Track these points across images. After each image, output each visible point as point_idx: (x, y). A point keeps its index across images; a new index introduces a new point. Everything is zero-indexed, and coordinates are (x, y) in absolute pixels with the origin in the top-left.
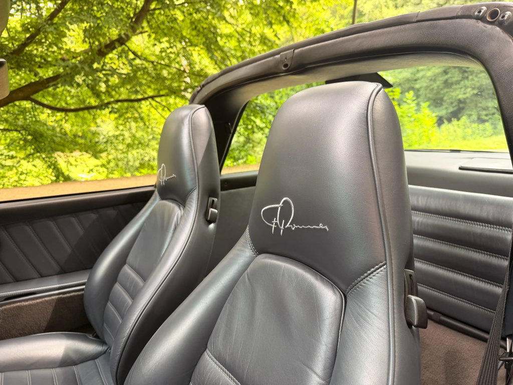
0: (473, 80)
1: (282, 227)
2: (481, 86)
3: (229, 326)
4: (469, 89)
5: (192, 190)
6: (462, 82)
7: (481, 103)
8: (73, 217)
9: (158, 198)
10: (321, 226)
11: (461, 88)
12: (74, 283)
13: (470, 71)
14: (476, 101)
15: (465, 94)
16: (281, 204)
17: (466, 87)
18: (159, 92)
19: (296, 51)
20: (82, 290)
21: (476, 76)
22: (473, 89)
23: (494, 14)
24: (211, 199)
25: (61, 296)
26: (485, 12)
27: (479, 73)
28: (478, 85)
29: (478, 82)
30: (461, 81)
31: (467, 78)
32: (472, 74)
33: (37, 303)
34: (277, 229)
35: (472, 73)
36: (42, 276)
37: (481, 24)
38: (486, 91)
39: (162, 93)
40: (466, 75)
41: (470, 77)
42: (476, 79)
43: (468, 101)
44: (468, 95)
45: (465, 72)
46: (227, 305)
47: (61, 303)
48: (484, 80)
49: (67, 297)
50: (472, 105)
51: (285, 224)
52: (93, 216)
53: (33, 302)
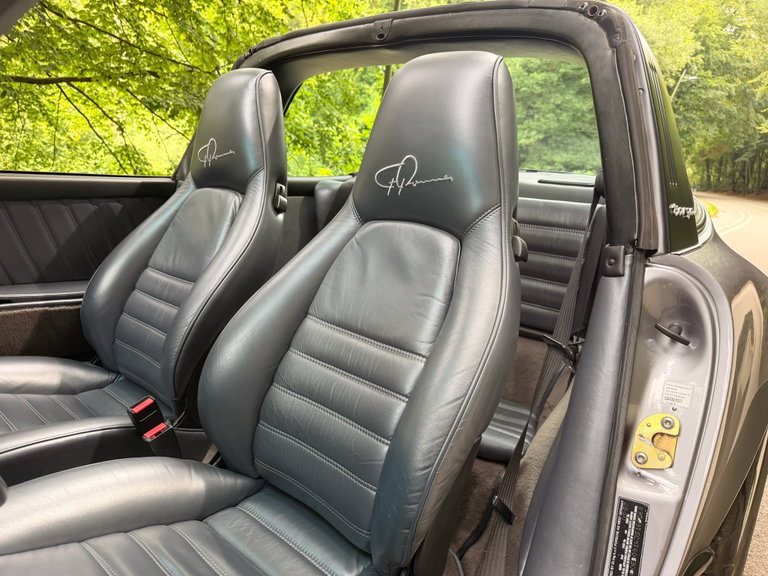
0: (539, 120)
1: (401, 187)
2: (549, 129)
3: (336, 288)
4: (534, 133)
5: (257, 171)
6: (526, 122)
7: (546, 155)
8: (64, 204)
9: (192, 186)
10: (446, 178)
11: (525, 129)
12: (64, 294)
13: (536, 108)
14: (540, 150)
15: (528, 138)
16: (402, 163)
17: (531, 130)
18: (82, 73)
19: (395, 21)
20: (79, 303)
21: (543, 116)
22: (539, 132)
23: (594, 10)
24: (279, 185)
25: (47, 308)
26: (587, 8)
27: (547, 113)
28: (545, 127)
29: (545, 124)
30: (525, 119)
31: (532, 117)
32: (538, 113)
33: (14, 314)
34: (395, 189)
35: (539, 111)
36: (14, 283)
37: (582, 17)
38: (554, 137)
39: (88, 75)
40: (531, 112)
41: (536, 116)
42: (543, 120)
43: (531, 149)
44: (531, 140)
45: (530, 108)
46: (332, 271)
47: (47, 319)
48: (552, 123)
49: (55, 311)
50: (535, 157)
51: (406, 182)
52: (91, 207)
53: (9, 312)
